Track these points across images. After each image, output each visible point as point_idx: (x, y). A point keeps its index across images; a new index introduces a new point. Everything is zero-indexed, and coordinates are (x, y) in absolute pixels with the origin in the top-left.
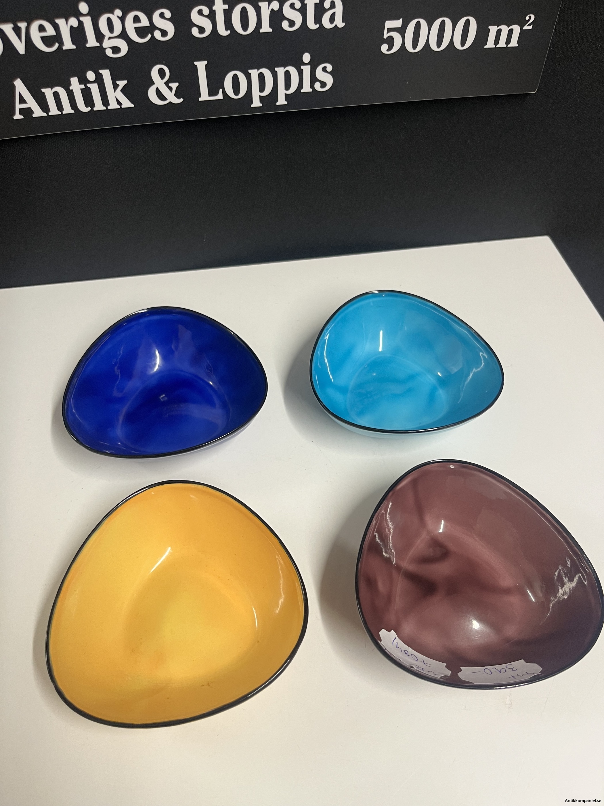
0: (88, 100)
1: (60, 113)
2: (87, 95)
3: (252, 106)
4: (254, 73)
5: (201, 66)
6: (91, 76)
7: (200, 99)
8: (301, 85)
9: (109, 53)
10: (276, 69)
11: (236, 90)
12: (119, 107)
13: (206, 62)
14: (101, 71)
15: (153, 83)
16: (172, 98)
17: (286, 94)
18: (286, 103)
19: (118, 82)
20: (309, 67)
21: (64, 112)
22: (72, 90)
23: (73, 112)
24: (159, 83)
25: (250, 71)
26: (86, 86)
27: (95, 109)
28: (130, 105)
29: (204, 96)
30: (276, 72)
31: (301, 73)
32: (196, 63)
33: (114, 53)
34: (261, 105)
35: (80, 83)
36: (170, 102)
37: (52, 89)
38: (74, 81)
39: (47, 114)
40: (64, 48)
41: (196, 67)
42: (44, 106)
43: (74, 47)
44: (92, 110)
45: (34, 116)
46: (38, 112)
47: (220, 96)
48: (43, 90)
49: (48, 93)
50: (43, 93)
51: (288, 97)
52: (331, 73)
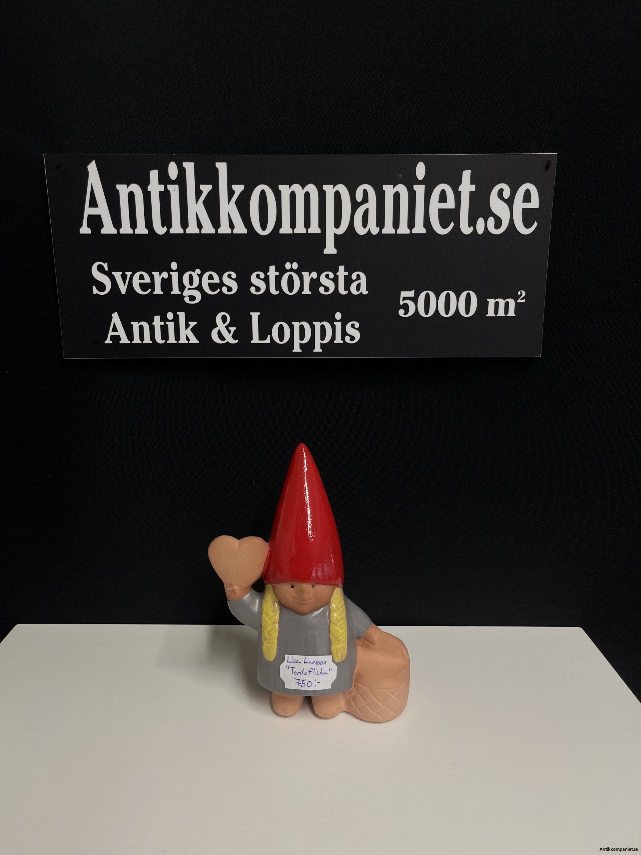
0: (165, 334)
1: (141, 342)
2: (165, 329)
3: (293, 351)
4: (296, 325)
5: (255, 316)
6: (170, 316)
7: (252, 342)
8: (333, 337)
9: (187, 300)
10: (314, 323)
11: (281, 337)
12: (187, 342)
13: (259, 313)
14: (178, 313)
15: (217, 326)
16: (229, 339)
17: (321, 343)
18: (321, 351)
19: (190, 323)
20: (340, 323)
21: (144, 342)
22: (154, 325)
23: (151, 342)
24: (221, 326)
25: (293, 323)
26: (165, 323)
27: (168, 342)
28: (196, 341)
29: (255, 339)
30: (314, 325)
31: (334, 328)
32: (251, 313)
33: (190, 300)
34: (301, 351)
35: (161, 321)
36: (228, 342)
37: (139, 323)
38: (157, 318)
39: (131, 342)
40: (154, 293)
41: (251, 316)
42: (130, 336)
43: (162, 293)
44: (166, 342)
45: (121, 342)
46: (124, 340)
47: (268, 341)
48: (132, 323)
49: (136, 325)
50: (132, 325)
51: (323, 346)
52: (358, 329)
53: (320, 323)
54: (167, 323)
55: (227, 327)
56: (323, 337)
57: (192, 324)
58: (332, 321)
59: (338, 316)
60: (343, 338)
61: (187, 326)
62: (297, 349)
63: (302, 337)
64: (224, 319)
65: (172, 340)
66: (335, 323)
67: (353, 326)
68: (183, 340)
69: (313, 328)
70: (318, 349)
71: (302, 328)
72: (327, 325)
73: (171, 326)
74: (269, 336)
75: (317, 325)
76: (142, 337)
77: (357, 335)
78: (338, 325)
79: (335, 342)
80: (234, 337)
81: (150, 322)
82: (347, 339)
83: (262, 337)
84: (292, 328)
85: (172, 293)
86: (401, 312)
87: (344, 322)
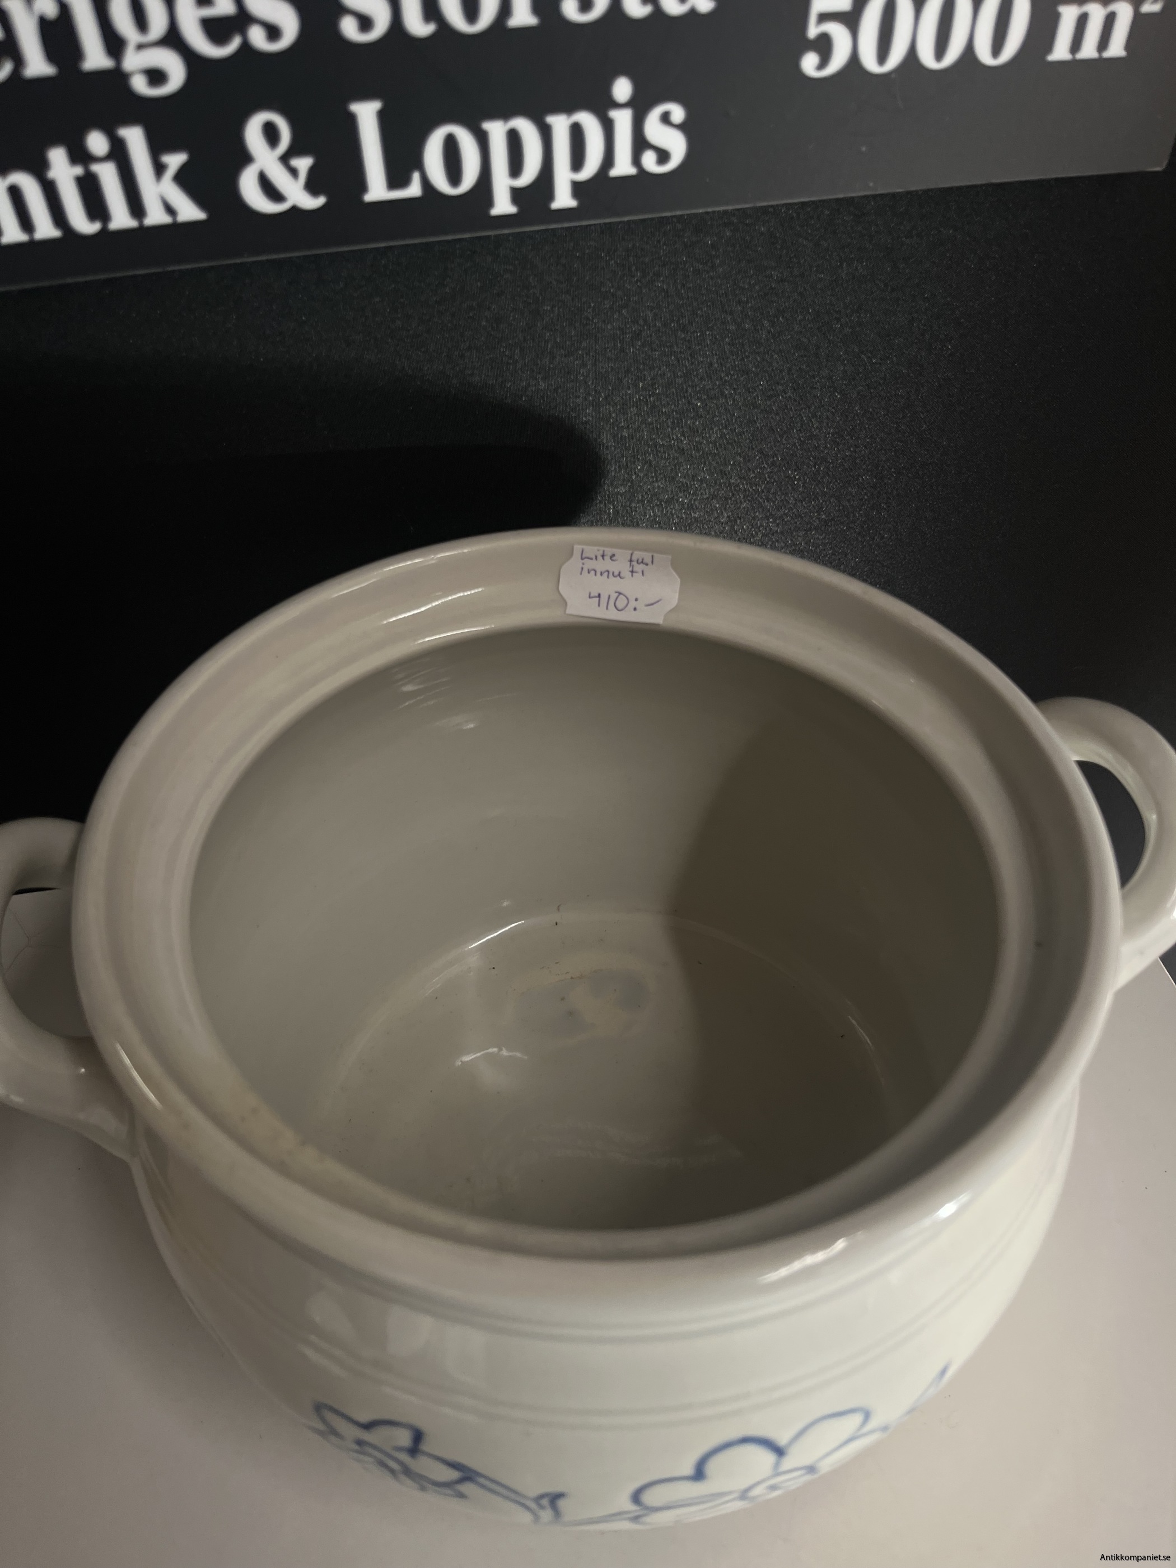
0: (95, 206)
1: (26, 238)
3: (493, 212)
4: (497, 131)
5: (366, 113)
6: (97, 142)
7: (369, 197)
8: (609, 160)
9: (139, 84)
10: (549, 119)
11: (454, 174)
12: (166, 220)
13: (376, 105)
14: (123, 132)
15: (250, 159)
16: (300, 197)
17: (573, 182)
18: (575, 204)
19: (165, 159)
20: (628, 113)
21: (38, 236)
22: (54, 181)
23: (57, 234)
24: (264, 157)
25: (485, 125)
26: (87, 170)
27: (112, 226)
28: (198, 215)
29: (377, 188)
30: (550, 126)
31: (608, 129)
32: (354, 107)
33: (150, 84)
34: (515, 210)
35: (73, 162)
36: (294, 206)
38: (58, 156)
41: (352, 117)
43: (52, 71)
44: (104, 228)
47: (414, 190)
51: (578, 189)
52: (681, 127)
53: (568, 117)
54: (94, 168)
55: (285, 159)
56: (577, 161)
57: (175, 161)
59: (622, 90)
60: (636, 161)
61: (159, 169)
62: (503, 205)
63: (516, 167)
64: (271, 133)
65: (121, 219)
66: (613, 113)
67: (665, 118)
68: (156, 216)
69: (546, 134)
70: (563, 199)
71: (514, 140)
72: (588, 120)
73: (108, 175)
74: (416, 177)
75: (560, 124)
76: (26, 224)
77: (677, 145)
78: (623, 120)
79: (614, 172)
80: (312, 187)
82: (650, 160)
83: (396, 178)
84: (483, 140)
85: (86, 67)
86: (809, 62)
87: (640, 107)
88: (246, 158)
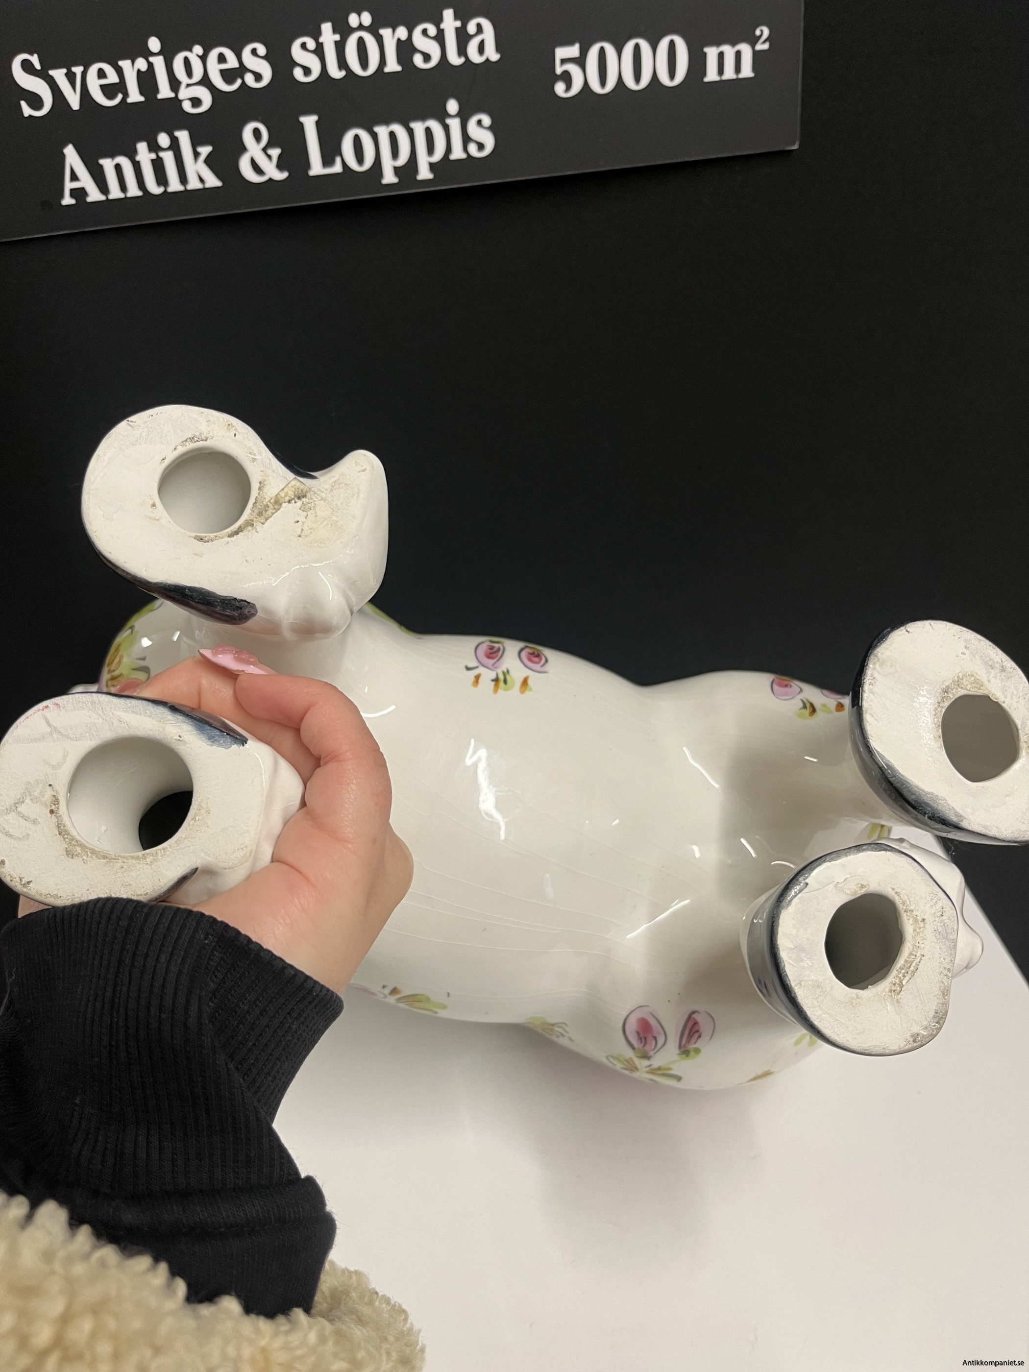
0: (161, 177)
1: (122, 195)
2: (158, 166)
3: (384, 182)
4: (382, 132)
5: (309, 122)
6: (163, 140)
7: (312, 173)
8: (449, 149)
9: (187, 107)
10: (412, 125)
11: (360, 159)
12: (199, 186)
13: (315, 118)
14: (177, 134)
15: (247, 150)
16: (273, 173)
17: (429, 162)
18: (431, 176)
19: (199, 149)
20: (457, 120)
21: (129, 195)
22: (138, 162)
23: (139, 193)
24: (253, 149)
25: (376, 129)
26: (158, 156)
27: (171, 189)
28: (217, 183)
29: (317, 168)
30: (413, 129)
31: (447, 130)
32: (303, 119)
33: (193, 106)
34: (396, 180)
35: (149, 151)
36: (270, 180)
37: (113, 160)
38: (142, 147)
39: (107, 198)
40: (129, 100)
41: (301, 125)
42: (103, 188)
43: (142, 99)
44: (165, 190)
45: (89, 199)
46: (94, 195)
47: (337, 168)
48: (102, 161)
49: (108, 165)
50: (101, 166)
51: (432, 167)
52: (491, 128)
53: (424, 123)
54: (161, 154)
55: (264, 150)
56: (431, 150)
57: (205, 150)
58: (442, 116)
59: (452, 106)
60: (465, 149)
61: (196, 155)
62: (389, 177)
63: (395, 154)
64: (257, 134)
65: (175, 185)
66: (449, 121)
67: (479, 122)
68: (194, 184)
69: (411, 133)
70: (424, 173)
71: (393, 137)
72: (435, 126)
73: (168, 158)
74: (338, 160)
75: (418, 128)
76: (123, 187)
77: (489, 140)
78: (454, 124)
79: (453, 157)
80: (280, 166)
81: (131, 154)
82: (473, 149)
83: (327, 161)
84: (375, 137)
85: (160, 96)
86: (560, 88)
87: (464, 117)
88: (243, 149)
